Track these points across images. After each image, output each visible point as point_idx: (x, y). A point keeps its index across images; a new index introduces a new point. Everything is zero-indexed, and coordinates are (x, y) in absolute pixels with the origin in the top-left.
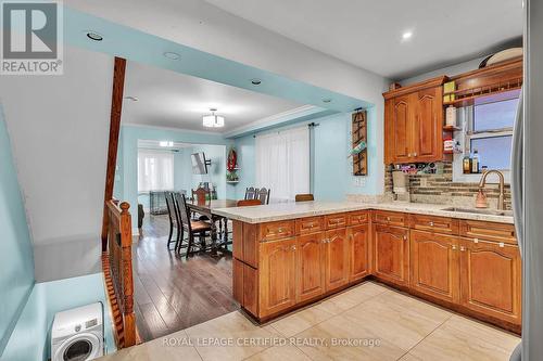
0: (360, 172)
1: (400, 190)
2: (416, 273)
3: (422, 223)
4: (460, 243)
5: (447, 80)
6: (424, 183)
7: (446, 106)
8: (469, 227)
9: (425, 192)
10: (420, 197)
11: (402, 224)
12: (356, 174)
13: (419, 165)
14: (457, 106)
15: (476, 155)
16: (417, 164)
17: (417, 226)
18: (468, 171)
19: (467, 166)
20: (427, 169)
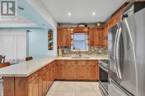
0: (51, 49)
1: (60, 54)
2: (67, 75)
3: (69, 62)
4: (77, 65)
5: (72, 28)
6: (65, 52)
7: (71, 34)
8: (78, 61)
9: (65, 54)
10: (64, 55)
11: (64, 63)
12: (49, 49)
13: (66, 47)
14: (73, 34)
15: (75, 45)
16: (65, 47)
17: (68, 63)
18: (74, 49)
19: (74, 47)
20: (67, 48)
